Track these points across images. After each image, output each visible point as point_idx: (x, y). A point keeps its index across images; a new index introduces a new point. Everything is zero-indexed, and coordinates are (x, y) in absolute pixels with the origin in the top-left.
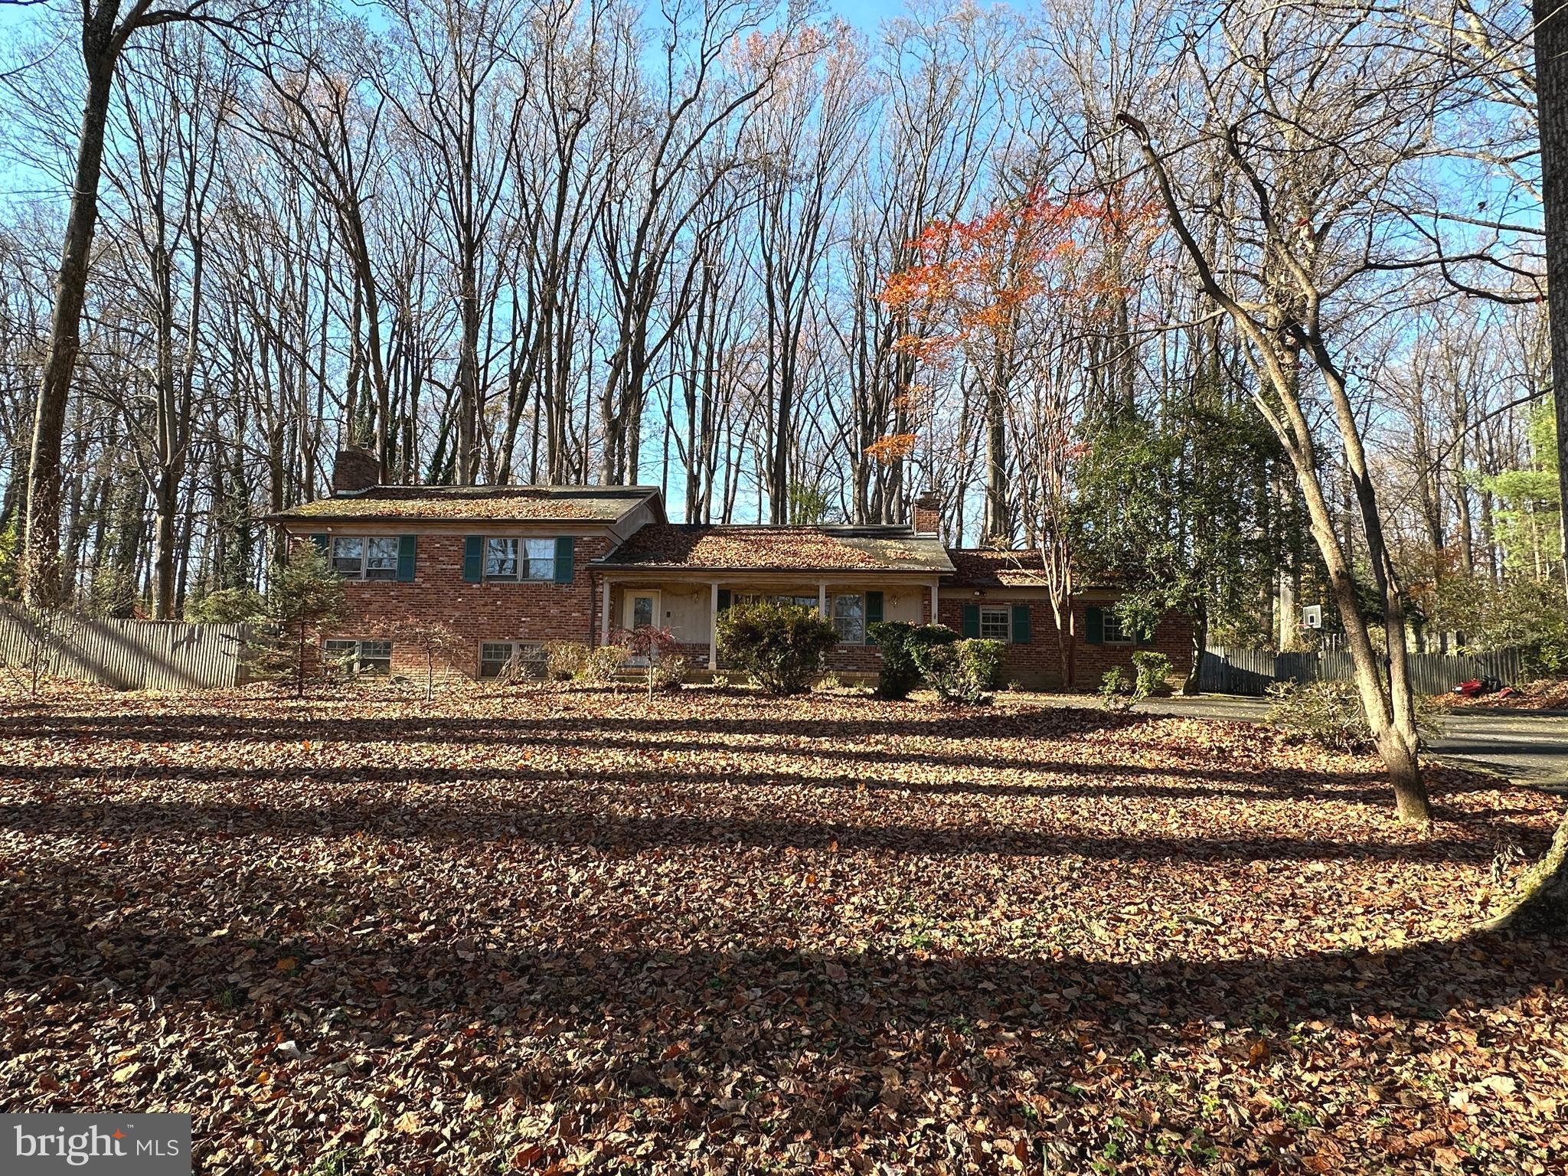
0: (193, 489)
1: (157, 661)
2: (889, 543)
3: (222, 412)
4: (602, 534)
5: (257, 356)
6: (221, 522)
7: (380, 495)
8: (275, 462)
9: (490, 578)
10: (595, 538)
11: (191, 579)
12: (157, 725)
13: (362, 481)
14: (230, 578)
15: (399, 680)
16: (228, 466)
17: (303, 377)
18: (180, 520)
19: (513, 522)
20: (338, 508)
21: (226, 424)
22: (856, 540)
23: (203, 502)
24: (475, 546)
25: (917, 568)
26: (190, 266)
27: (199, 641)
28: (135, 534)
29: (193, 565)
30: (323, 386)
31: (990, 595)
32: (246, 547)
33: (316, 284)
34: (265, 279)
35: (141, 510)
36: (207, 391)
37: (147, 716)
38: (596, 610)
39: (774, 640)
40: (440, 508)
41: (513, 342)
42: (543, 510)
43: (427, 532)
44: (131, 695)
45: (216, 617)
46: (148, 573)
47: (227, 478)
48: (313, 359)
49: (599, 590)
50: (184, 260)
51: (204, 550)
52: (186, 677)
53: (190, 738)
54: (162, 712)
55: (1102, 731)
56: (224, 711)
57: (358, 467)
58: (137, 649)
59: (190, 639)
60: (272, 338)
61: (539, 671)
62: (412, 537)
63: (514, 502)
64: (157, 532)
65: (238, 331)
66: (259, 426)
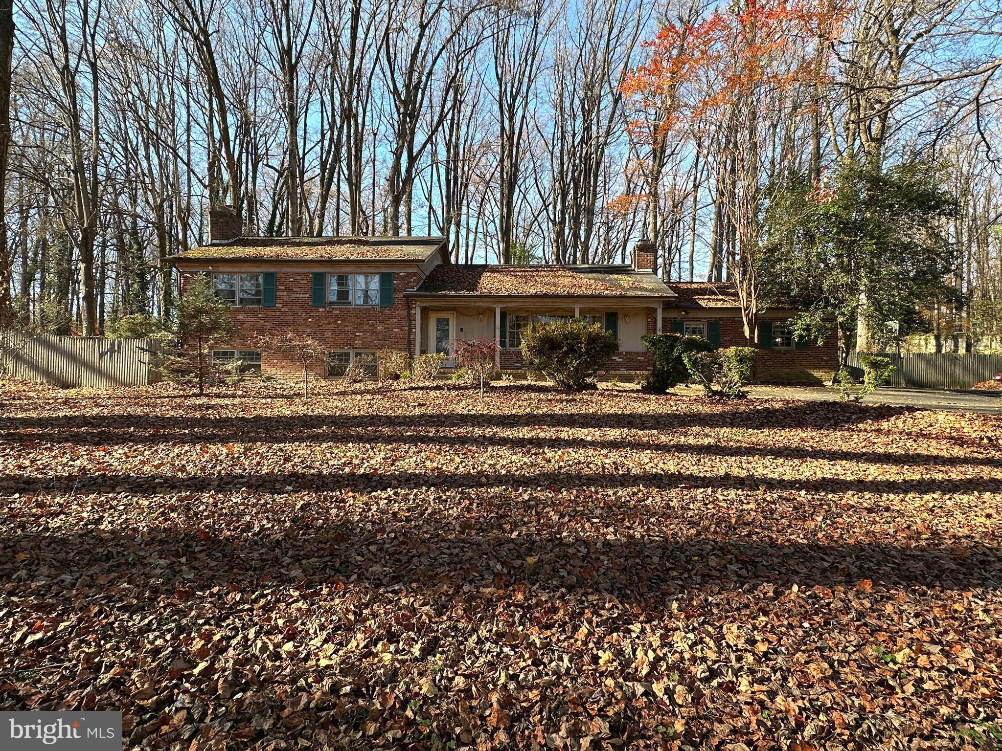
0: (104, 246)
1: (89, 366)
2: (620, 277)
3: (120, 194)
4: (414, 270)
5: (142, 152)
6: (126, 269)
7: (245, 243)
8: (159, 226)
9: (332, 303)
10: (409, 274)
11: (108, 308)
12: (93, 426)
13: (230, 233)
14: (134, 307)
15: (269, 379)
16: (127, 230)
17: (175, 165)
18: (97, 269)
19: (348, 262)
20: (216, 252)
21: (124, 201)
22: (594, 275)
23: (112, 255)
24: (319, 280)
25: (648, 294)
26: (89, 87)
27: (119, 351)
28: (67, 277)
29: (108, 299)
30: (190, 170)
31: (692, 314)
32: (144, 288)
33: (180, 100)
34: (143, 95)
35: (69, 261)
36: (109, 177)
37: (84, 416)
38: (411, 327)
39: (571, 349)
40: (291, 252)
41: (322, 140)
42: (370, 253)
43: (284, 270)
44: (72, 393)
45: (129, 334)
46: (78, 305)
47: (127, 238)
48: (182, 152)
49: (413, 312)
50: (84, 81)
51: (115, 288)
52: (111, 378)
53: (123, 440)
54: (96, 411)
55: (870, 422)
56: (147, 410)
57: (227, 223)
58: (72, 358)
59: (112, 350)
60: (152, 139)
61: (372, 372)
62: (272, 274)
63: (345, 248)
64: (81, 277)
65: (127, 133)
66: (147, 202)
